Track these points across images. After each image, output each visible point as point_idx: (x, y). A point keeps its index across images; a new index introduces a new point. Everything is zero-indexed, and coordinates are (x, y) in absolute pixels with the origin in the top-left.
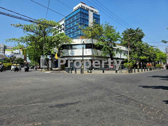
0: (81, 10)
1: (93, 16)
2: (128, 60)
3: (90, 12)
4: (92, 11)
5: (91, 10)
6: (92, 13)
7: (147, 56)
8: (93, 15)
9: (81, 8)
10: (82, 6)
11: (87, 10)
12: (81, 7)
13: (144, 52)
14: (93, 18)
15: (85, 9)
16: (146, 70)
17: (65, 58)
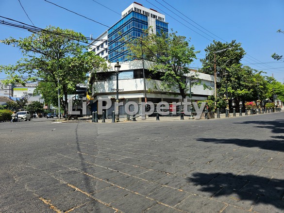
0: (133, 15)
1: (157, 26)
3: (149, 18)
4: (154, 16)
5: (151, 14)
6: (154, 20)
7: (249, 89)
8: (156, 23)
9: (135, 12)
10: (135, 8)
11: (146, 15)
12: (134, 10)
13: (244, 82)
14: (157, 28)
15: (142, 13)
16: (244, 114)
17: (97, 96)
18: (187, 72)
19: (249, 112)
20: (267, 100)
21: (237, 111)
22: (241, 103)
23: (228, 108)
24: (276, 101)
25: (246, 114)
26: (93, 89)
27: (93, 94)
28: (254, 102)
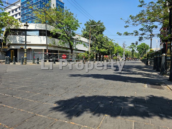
2: (89, 52)
7: (106, 49)
13: (104, 45)
16: (103, 62)
17: (11, 46)
18: (74, 36)
19: (105, 61)
20: (114, 55)
21: (100, 60)
22: (102, 56)
23: (95, 58)
24: (118, 56)
25: (104, 62)
26: (7, 40)
27: (7, 44)
28: (108, 56)
